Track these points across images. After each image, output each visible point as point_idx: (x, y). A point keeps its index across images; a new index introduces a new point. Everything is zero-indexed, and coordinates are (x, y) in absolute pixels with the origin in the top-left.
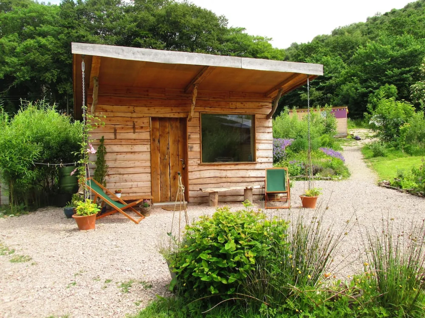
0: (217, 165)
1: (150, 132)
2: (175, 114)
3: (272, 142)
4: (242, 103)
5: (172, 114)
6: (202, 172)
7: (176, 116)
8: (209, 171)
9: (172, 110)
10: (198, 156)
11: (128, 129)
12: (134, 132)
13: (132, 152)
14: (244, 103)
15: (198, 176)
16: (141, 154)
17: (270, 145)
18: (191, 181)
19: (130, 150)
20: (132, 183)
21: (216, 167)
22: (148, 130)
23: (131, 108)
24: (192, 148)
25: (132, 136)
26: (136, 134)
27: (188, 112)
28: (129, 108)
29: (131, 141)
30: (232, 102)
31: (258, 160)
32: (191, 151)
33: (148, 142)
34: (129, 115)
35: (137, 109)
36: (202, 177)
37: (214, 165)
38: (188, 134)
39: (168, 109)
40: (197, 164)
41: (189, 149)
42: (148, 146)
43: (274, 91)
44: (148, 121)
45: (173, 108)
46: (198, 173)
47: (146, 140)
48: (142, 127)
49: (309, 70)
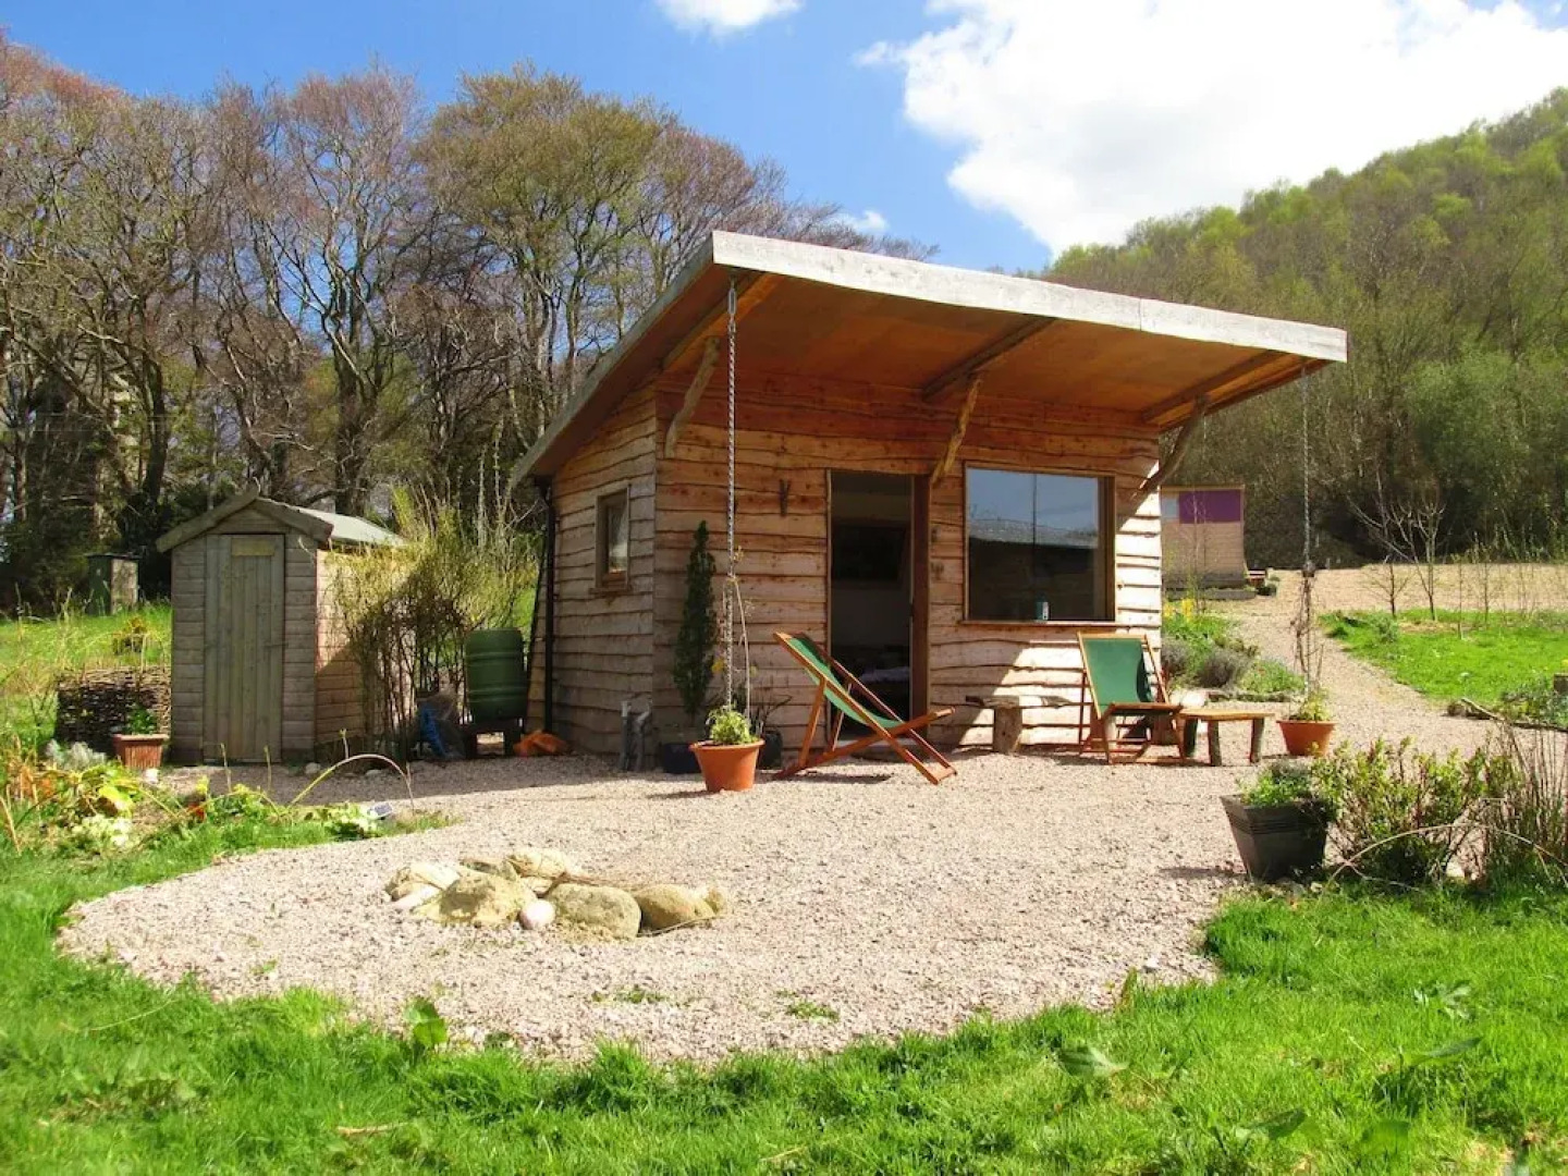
0: (1010, 629)
1: (826, 515)
2: (895, 463)
3: (1158, 563)
4: (1078, 441)
5: (888, 463)
6: (966, 649)
7: (897, 469)
8: (985, 646)
9: (888, 450)
10: (957, 597)
11: (766, 502)
12: (783, 514)
13: (773, 577)
14: (1085, 439)
15: (955, 660)
16: (799, 584)
17: (1154, 572)
18: (936, 675)
19: (770, 570)
20: (774, 673)
21: (1003, 635)
22: (821, 509)
23: (776, 440)
24: (939, 570)
25: (775, 524)
26: (788, 518)
27: (933, 459)
28: (769, 437)
29: (771, 540)
30: (1050, 434)
31: (1122, 618)
32: (938, 579)
33: (818, 545)
34: (770, 459)
35: (794, 443)
36: (968, 663)
37: (999, 628)
38: (931, 526)
39: (877, 449)
40: (954, 623)
41: (931, 575)
42: (820, 560)
43: (1178, 405)
44: (822, 481)
45: (889, 444)
46: (955, 649)
47: (814, 542)
48: (804, 500)
49: (1312, 345)
